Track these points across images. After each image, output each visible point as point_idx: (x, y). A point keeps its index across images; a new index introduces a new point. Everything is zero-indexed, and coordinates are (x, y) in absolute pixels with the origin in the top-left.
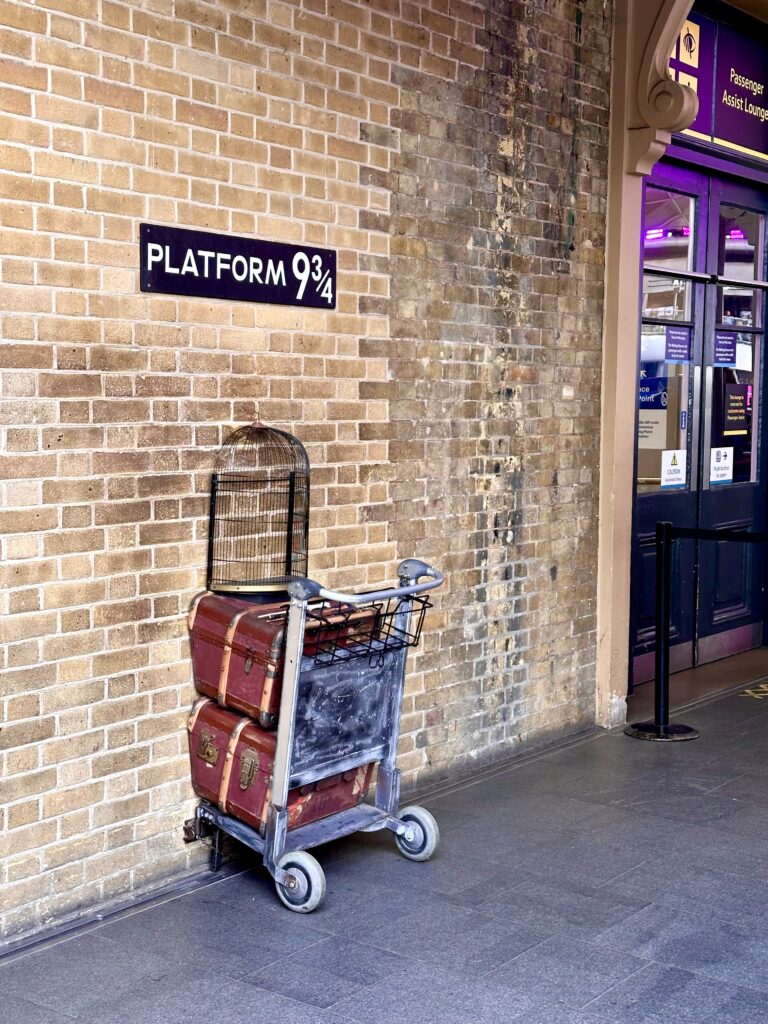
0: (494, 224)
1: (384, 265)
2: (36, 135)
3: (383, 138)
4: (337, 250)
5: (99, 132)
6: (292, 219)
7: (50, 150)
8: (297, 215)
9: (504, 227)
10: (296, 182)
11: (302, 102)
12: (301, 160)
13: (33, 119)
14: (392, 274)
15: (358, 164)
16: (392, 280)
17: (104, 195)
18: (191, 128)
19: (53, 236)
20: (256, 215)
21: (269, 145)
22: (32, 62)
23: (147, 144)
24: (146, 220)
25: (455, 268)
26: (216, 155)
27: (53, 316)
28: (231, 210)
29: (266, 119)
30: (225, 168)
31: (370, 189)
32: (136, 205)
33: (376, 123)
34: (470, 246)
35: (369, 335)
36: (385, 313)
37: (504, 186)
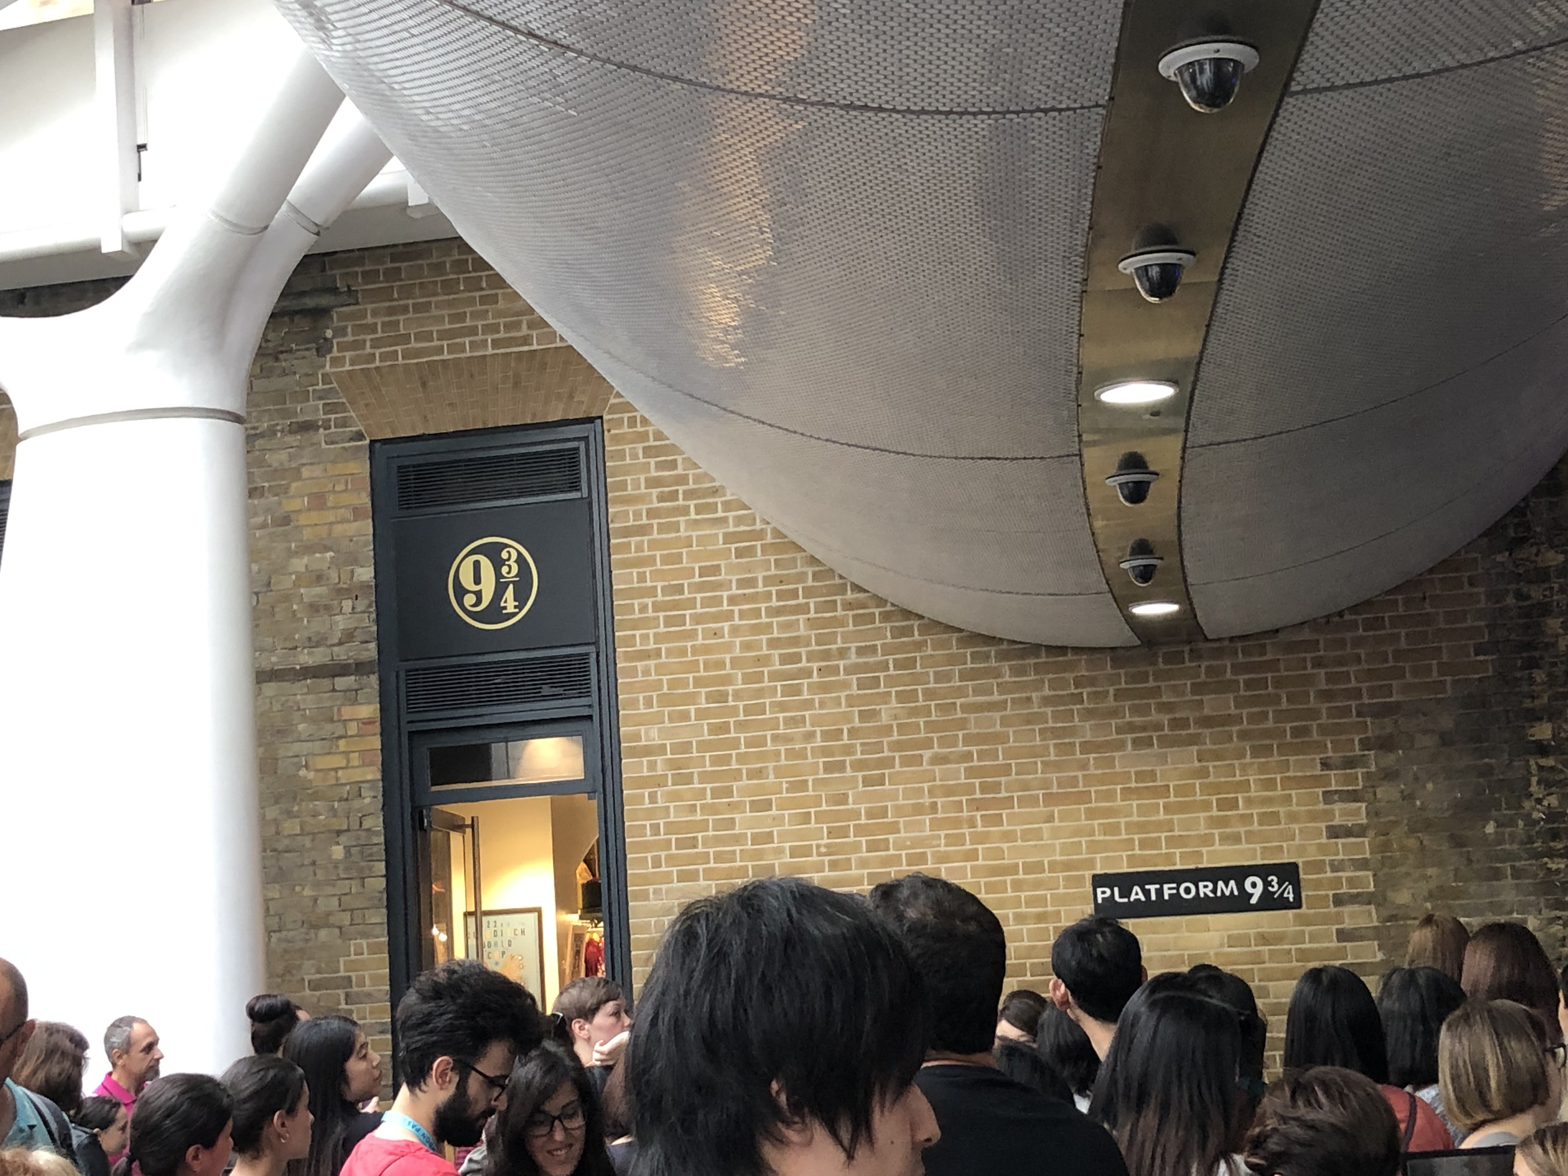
0: (1527, 804)
1: (1363, 864)
2: (1008, 836)
3: (1350, 763)
4: (1300, 861)
5: (1057, 823)
6: (1244, 846)
7: (1019, 843)
8: (1248, 842)
9: (1545, 803)
10: (1246, 819)
11: (1248, 760)
12: (1249, 802)
13: (1006, 827)
14: (1373, 870)
15: (1320, 791)
16: (1374, 875)
17: (1062, 862)
18: (1135, 803)
19: (1023, 895)
20: (1204, 850)
21: (1214, 798)
22: (1004, 794)
23: (1096, 822)
24: (1099, 871)
25: (1469, 852)
26: (1162, 816)
27: (1026, 943)
28: (1178, 851)
29: (1211, 779)
30: (1171, 821)
31: (1338, 807)
32: (1091, 863)
33: (1341, 754)
34: (1490, 828)
35: (1348, 924)
36: (1369, 903)
37: (1541, 768)
